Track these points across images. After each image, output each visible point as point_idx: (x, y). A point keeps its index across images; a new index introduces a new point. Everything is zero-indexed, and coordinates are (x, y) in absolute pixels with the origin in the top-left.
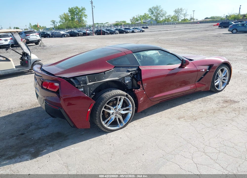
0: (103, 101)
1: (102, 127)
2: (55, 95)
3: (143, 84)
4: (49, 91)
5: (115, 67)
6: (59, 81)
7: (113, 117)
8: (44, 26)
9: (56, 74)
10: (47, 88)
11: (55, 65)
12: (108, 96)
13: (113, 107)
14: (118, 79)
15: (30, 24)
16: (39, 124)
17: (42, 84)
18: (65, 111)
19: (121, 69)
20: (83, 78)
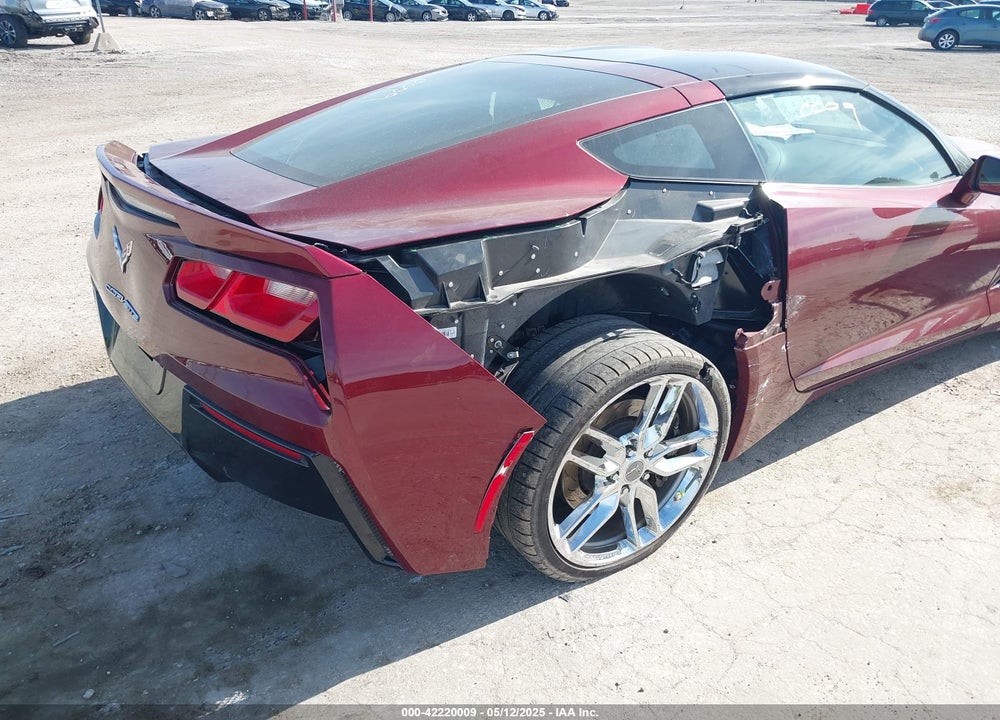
0: (576, 411)
1: (546, 561)
2: (282, 368)
3: (789, 297)
4: (225, 332)
5: (629, 183)
6: (319, 275)
7: (608, 499)
9: (268, 216)
10: (212, 305)
11: (232, 150)
12: (602, 375)
13: (617, 436)
14: (661, 262)
16: (133, 498)
17: (171, 277)
18: (346, 476)
19: (665, 195)
20: (460, 257)
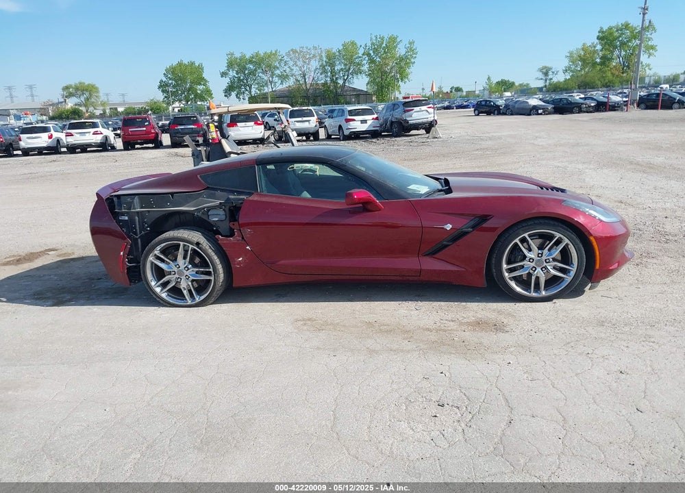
3: (241, 229)
5: (207, 188)
8: (525, 83)
14: (192, 209)
15: (489, 78)
19: (218, 193)
20: (129, 199)
